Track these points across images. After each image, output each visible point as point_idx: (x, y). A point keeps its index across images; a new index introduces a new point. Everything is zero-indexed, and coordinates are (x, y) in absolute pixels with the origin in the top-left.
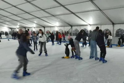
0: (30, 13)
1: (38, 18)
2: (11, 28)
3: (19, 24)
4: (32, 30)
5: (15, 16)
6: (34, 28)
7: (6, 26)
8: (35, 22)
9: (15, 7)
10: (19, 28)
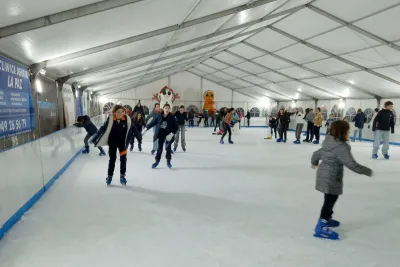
0: (343, 56)
1: (366, 69)
2: (278, 101)
3: (300, 90)
4: (335, 106)
5: (296, 67)
6: (344, 99)
7: (268, 94)
8: (352, 82)
9: (303, 42)
10: (300, 100)
